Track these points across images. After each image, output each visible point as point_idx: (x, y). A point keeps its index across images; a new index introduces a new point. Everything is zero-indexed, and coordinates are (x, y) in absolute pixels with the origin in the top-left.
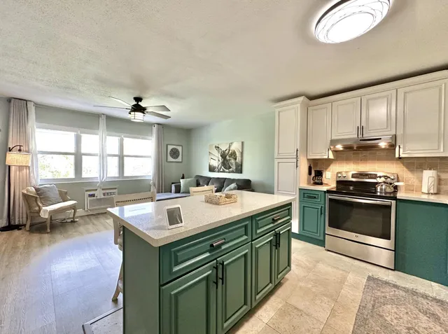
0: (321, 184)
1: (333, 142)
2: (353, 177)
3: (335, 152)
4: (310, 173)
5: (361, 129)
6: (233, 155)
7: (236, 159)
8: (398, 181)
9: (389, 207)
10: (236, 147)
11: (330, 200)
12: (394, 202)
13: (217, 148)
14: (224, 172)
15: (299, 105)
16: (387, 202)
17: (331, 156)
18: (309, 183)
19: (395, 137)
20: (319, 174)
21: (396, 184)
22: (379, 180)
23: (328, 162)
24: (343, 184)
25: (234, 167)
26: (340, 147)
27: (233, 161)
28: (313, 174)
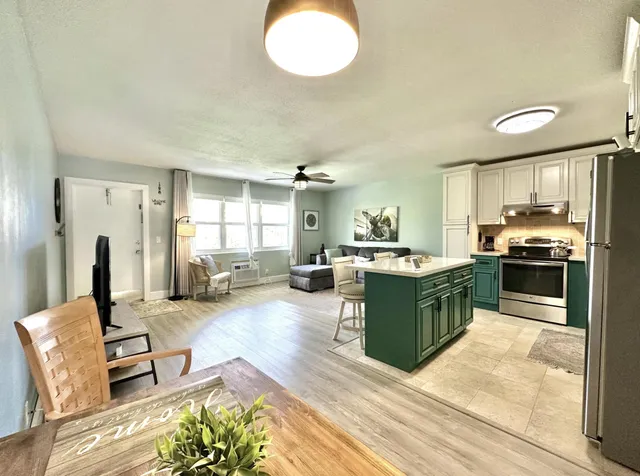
0: (493, 250)
1: (506, 208)
2: (526, 242)
3: (508, 218)
4: (480, 240)
5: (534, 196)
6: (387, 221)
7: (390, 226)
8: (572, 245)
9: (562, 268)
10: (390, 212)
11: (504, 264)
12: (565, 264)
13: (366, 213)
14: (374, 240)
15: (470, 172)
16: (559, 263)
17: (504, 222)
18: (479, 250)
19: (567, 204)
20: (490, 240)
21: (570, 248)
22: (552, 245)
23: (500, 228)
24: (515, 250)
25: (387, 235)
26: (512, 213)
27: (386, 228)
28: (483, 240)
